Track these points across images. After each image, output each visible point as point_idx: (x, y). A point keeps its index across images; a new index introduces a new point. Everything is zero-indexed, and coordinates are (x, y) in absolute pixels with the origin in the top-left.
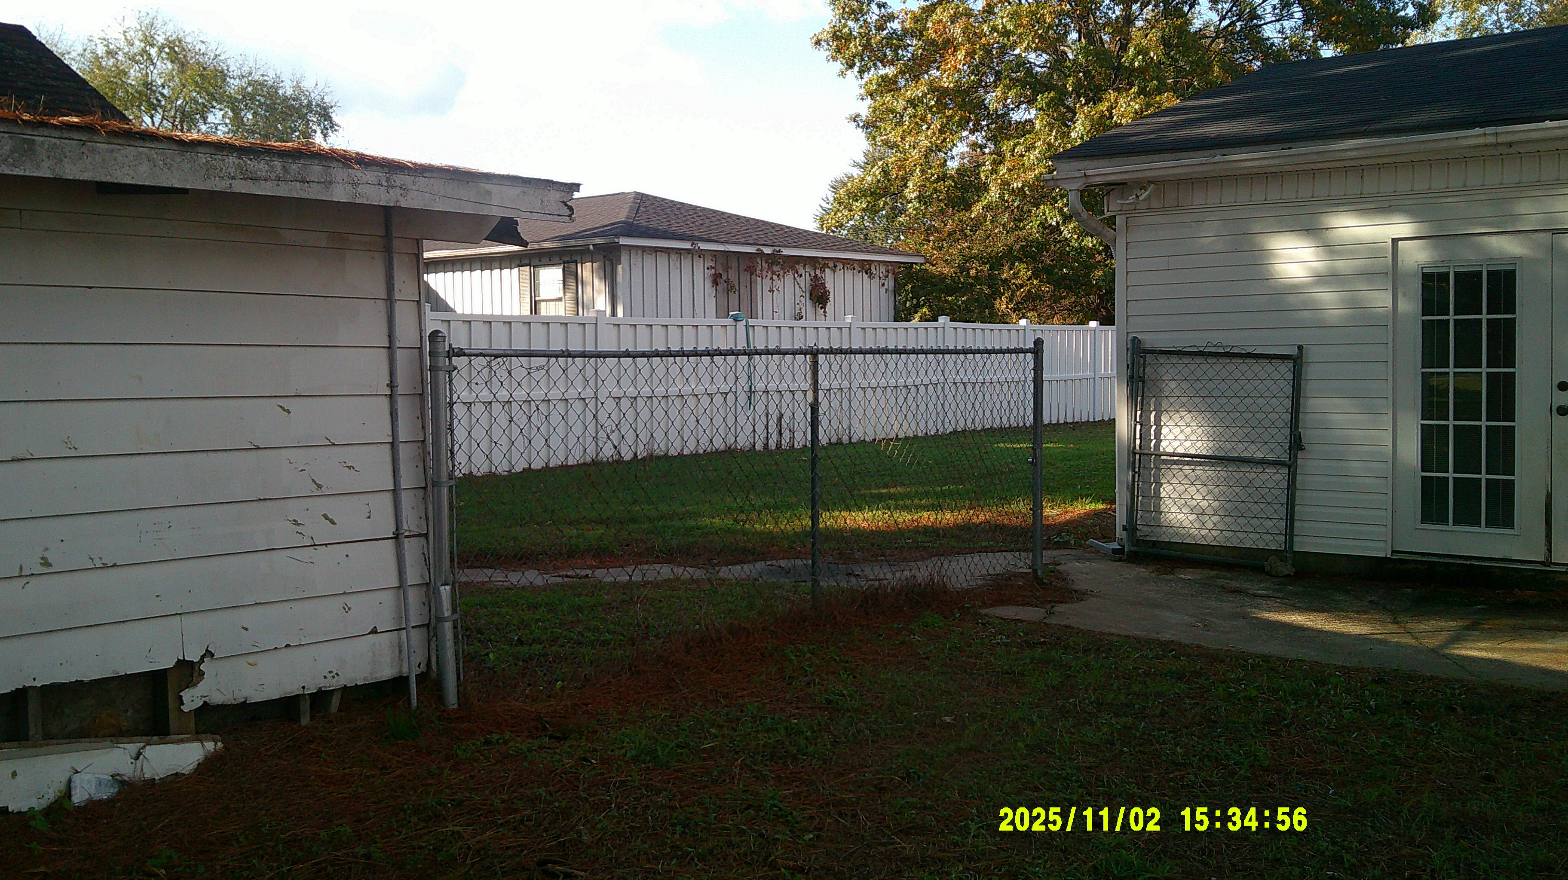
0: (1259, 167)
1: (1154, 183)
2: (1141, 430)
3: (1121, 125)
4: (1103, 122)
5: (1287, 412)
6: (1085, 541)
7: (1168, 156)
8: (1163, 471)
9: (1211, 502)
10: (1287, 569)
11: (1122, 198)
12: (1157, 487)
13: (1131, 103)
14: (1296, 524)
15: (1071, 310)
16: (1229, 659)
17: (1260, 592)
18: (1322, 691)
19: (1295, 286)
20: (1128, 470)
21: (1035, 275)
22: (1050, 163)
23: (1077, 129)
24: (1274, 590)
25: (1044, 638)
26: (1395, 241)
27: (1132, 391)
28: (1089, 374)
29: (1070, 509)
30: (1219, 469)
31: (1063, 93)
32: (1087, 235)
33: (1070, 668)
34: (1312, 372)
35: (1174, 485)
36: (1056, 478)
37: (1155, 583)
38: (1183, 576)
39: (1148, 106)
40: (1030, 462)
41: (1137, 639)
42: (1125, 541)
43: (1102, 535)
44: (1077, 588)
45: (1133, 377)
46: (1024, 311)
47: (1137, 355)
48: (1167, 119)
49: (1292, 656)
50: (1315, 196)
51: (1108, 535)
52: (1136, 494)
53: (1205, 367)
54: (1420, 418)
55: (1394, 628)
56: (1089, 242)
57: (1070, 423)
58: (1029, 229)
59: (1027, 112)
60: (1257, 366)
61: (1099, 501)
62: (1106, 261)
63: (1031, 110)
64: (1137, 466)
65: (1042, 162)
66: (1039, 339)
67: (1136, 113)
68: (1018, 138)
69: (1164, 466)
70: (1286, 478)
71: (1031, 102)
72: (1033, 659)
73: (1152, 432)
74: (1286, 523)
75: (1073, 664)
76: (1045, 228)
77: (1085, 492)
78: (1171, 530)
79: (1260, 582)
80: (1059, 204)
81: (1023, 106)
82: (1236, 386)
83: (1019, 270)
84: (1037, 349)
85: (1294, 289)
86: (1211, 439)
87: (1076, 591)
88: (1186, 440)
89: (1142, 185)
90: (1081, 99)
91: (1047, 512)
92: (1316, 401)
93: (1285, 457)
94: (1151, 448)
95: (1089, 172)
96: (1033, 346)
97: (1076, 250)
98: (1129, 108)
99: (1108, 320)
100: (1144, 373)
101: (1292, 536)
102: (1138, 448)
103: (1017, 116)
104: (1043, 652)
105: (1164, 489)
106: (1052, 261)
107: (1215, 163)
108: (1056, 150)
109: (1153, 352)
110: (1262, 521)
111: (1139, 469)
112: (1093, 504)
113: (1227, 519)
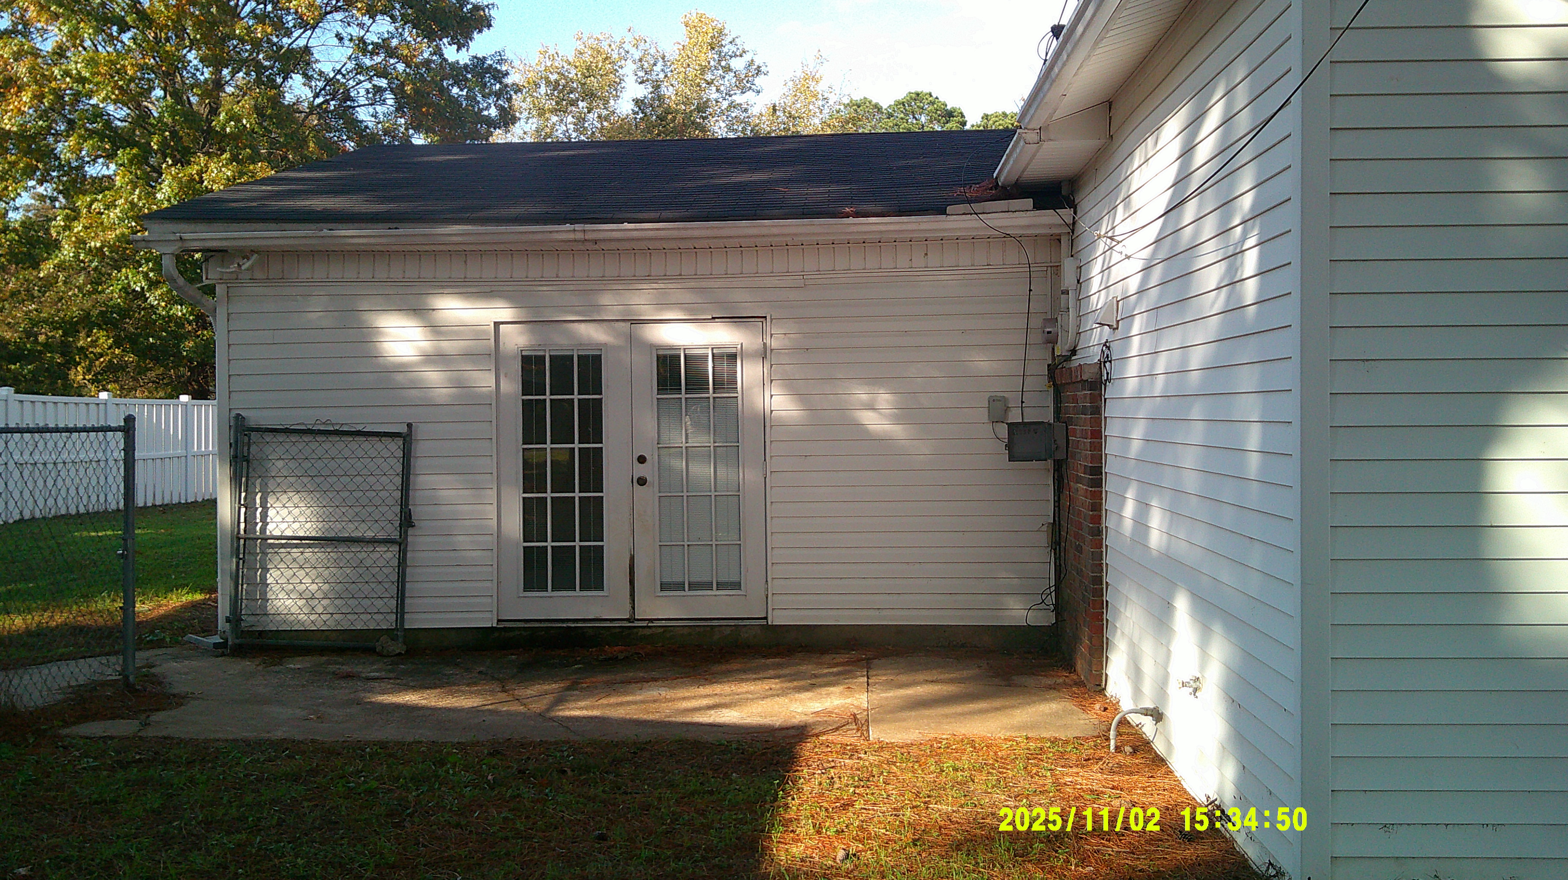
0: (366, 244)
1: (257, 252)
2: (245, 513)
3: (212, 191)
4: (193, 184)
5: (397, 489)
6: (182, 637)
7: (273, 226)
8: (269, 556)
9: (320, 585)
10: (398, 648)
11: (222, 266)
12: (263, 573)
13: (223, 169)
14: (407, 601)
15: (158, 383)
16: (345, 751)
17: (372, 674)
18: (441, 772)
19: (403, 365)
20: (232, 557)
21: (117, 343)
22: (134, 224)
23: (164, 191)
24: (390, 671)
25: (140, 754)
26: (497, 324)
27: (235, 472)
28: (180, 452)
29: (164, 602)
30: (329, 550)
31: (147, 150)
32: (176, 303)
33: (172, 785)
34: (420, 449)
35: (282, 570)
36: (146, 567)
37: (263, 676)
38: (292, 666)
39: (241, 174)
40: (119, 554)
41: (247, 742)
42: (229, 634)
43: (202, 628)
44: (175, 691)
45: (236, 457)
46: (104, 383)
47: (241, 433)
48: (269, 188)
49: (409, 739)
50: (421, 276)
51: (209, 628)
52: (240, 582)
53: (313, 446)
54: (522, 492)
55: (502, 696)
56: (178, 311)
57: (160, 506)
58: (109, 293)
59: (105, 167)
60: (366, 444)
61: (196, 591)
62: (197, 331)
63: (110, 165)
64: (242, 551)
65: (124, 222)
66: (130, 415)
67: (229, 180)
68: (96, 194)
69: (271, 550)
70: (397, 556)
71: (110, 156)
72: (127, 782)
73: (258, 515)
74: (397, 601)
75: (176, 781)
76: (128, 293)
77: (181, 581)
78: (278, 618)
79: (372, 664)
80: (144, 269)
81: (101, 160)
82: (345, 465)
83: (98, 338)
84: (128, 427)
85: (402, 368)
86: (320, 519)
87: (174, 696)
88: (294, 522)
89: (245, 253)
90: (168, 159)
91: (139, 607)
92: (427, 478)
93: (395, 535)
94: (256, 532)
95: (186, 236)
96: (122, 424)
97: (164, 318)
98: (221, 175)
99: (202, 393)
100: (249, 453)
101: (403, 613)
102: (242, 532)
103: (92, 171)
104: (139, 771)
105: (271, 574)
106: (136, 329)
107: (322, 237)
108: (140, 210)
109: (258, 430)
110: (373, 600)
111: (244, 556)
112: (190, 595)
113: (337, 602)
